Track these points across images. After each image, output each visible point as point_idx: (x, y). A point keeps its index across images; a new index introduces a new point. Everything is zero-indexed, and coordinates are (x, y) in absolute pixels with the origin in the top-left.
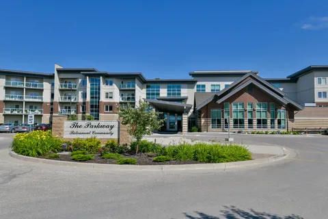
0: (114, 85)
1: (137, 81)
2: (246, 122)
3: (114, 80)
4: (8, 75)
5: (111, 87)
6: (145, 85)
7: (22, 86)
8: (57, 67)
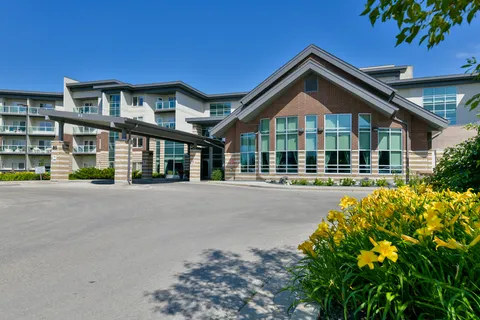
0: (145, 104)
1: (178, 95)
2: (302, 159)
3: (145, 96)
4: (8, 97)
5: (140, 108)
6: (208, 105)
7: (24, 113)
8: (68, 81)
